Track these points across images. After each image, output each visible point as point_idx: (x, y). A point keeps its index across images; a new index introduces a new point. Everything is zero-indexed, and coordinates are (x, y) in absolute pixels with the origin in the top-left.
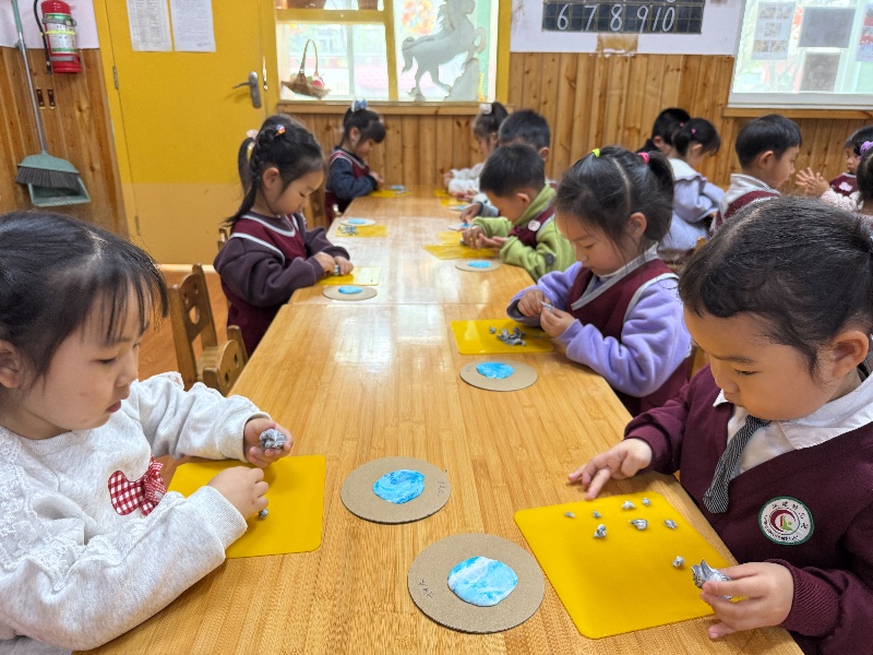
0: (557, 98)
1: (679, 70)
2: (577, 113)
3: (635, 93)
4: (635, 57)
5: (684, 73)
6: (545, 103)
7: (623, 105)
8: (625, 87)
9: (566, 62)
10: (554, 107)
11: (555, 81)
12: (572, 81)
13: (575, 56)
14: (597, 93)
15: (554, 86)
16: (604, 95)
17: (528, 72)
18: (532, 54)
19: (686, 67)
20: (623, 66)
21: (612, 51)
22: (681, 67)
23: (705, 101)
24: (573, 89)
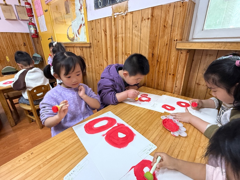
0: (102, 40)
1: (149, 19)
2: (108, 46)
3: (128, 35)
4: (126, 15)
5: (152, 20)
6: (99, 42)
7: (124, 42)
8: (124, 32)
9: (102, 22)
10: (101, 43)
11: (100, 32)
12: (105, 31)
13: (105, 18)
14: (114, 37)
15: (100, 35)
16: (116, 37)
17: (93, 29)
18: (93, 21)
19: (152, 16)
20: (122, 21)
21: (118, 13)
22: (150, 17)
23: (166, 37)
24: (106, 35)
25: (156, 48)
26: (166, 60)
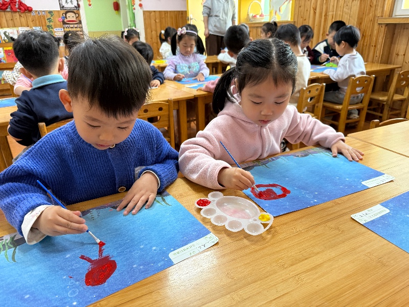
0: (309, 17)
2: (316, 24)
3: (339, 12)
6: (305, 20)
8: (335, 10)
9: (313, 1)
10: (308, 21)
11: (309, 10)
12: (315, 9)
14: (323, 14)
15: (308, 13)
16: (326, 15)
17: (300, 7)
23: (371, 15)
24: (315, 13)
25: (363, 24)
26: (370, 34)
